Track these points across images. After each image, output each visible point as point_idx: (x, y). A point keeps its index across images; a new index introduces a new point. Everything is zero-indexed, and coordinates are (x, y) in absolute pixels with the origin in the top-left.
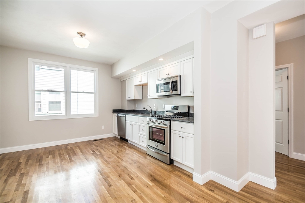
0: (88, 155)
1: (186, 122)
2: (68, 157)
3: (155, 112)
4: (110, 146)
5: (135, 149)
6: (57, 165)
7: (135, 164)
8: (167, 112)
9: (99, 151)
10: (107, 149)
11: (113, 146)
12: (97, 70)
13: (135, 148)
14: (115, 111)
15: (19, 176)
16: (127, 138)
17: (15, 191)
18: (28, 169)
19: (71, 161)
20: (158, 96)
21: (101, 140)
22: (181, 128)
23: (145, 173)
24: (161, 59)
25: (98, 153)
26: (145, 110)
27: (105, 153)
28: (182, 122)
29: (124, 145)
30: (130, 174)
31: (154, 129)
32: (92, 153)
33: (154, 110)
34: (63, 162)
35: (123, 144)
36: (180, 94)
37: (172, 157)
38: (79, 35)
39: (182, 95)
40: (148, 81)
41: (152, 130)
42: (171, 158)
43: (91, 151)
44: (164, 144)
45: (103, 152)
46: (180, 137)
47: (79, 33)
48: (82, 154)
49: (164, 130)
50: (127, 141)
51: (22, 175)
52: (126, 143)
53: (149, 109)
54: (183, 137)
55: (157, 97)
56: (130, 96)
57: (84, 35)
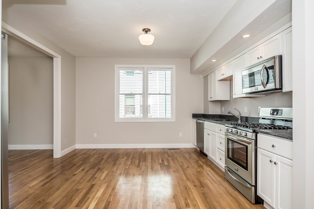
0: (156, 164)
1: (280, 137)
2: (138, 161)
3: (247, 118)
4: (183, 158)
5: (212, 169)
6: (125, 168)
7: (202, 188)
8: (263, 118)
9: (168, 162)
10: (178, 161)
11: (186, 158)
12: (174, 66)
13: (213, 167)
14: (195, 116)
15: (97, 170)
16: (205, 151)
17: (87, 182)
18: (105, 165)
19: (138, 166)
20: (246, 93)
21: (177, 150)
22: (273, 146)
23: (209, 204)
24: (246, 36)
25: (166, 163)
26: (230, 114)
27: (173, 165)
28: (275, 135)
29: (201, 160)
30: (187, 199)
31: (236, 146)
32: (161, 162)
33: (244, 114)
34: (131, 166)
35: (199, 159)
36: (281, 89)
37: (260, 193)
38: (144, 32)
39: (284, 90)
40: (232, 73)
41: (233, 146)
42: (258, 194)
43: (161, 160)
44: (246, 168)
45: (172, 163)
46: (271, 161)
47: (144, 30)
48: (151, 161)
49: (247, 147)
50: (206, 156)
51: (99, 169)
52: (204, 158)
53: (236, 114)
54: (275, 163)
55: (244, 95)
56: (212, 96)
57: (149, 30)
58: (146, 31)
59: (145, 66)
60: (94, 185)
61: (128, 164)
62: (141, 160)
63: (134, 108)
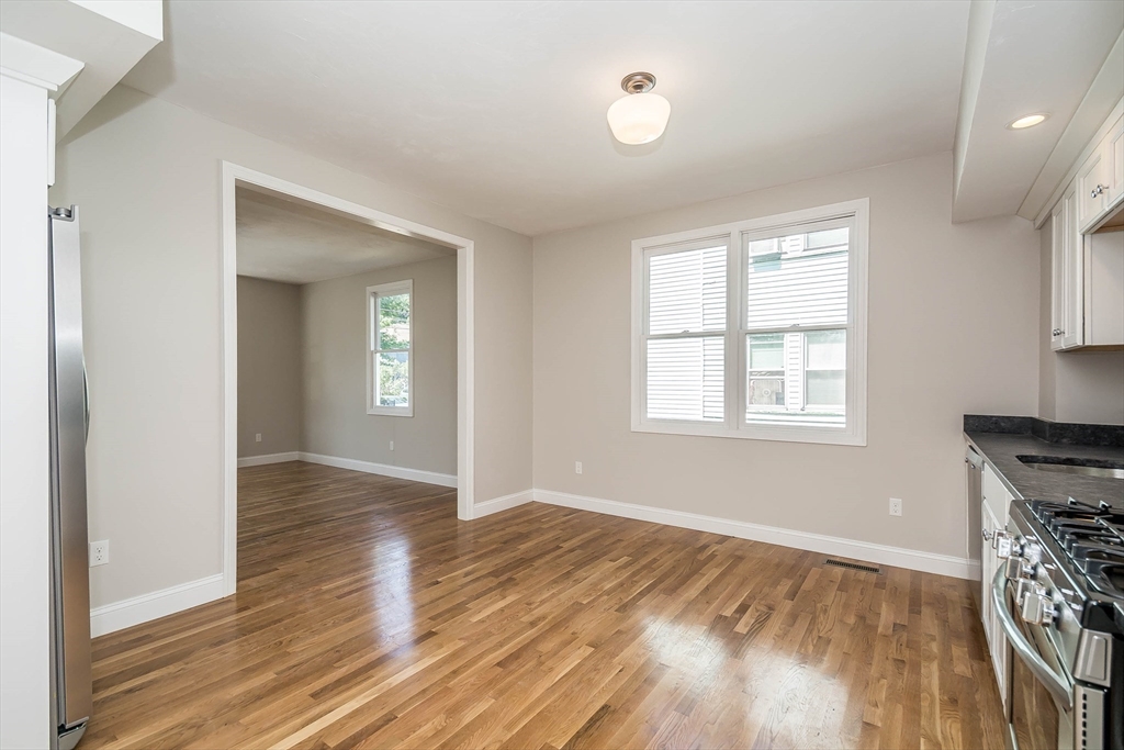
6: (580, 599)
9: (761, 622)
14: (980, 426)
15: (500, 582)
18: (536, 572)
19: (627, 607)
21: (863, 572)
32: (730, 612)
34: (605, 598)
43: (737, 605)
51: (506, 583)
56: (1065, 327)
57: (649, 78)
58: (638, 83)
59: (734, 228)
60: (434, 634)
61: (602, 587)
62: (661, 586)
63: (783, 383)
